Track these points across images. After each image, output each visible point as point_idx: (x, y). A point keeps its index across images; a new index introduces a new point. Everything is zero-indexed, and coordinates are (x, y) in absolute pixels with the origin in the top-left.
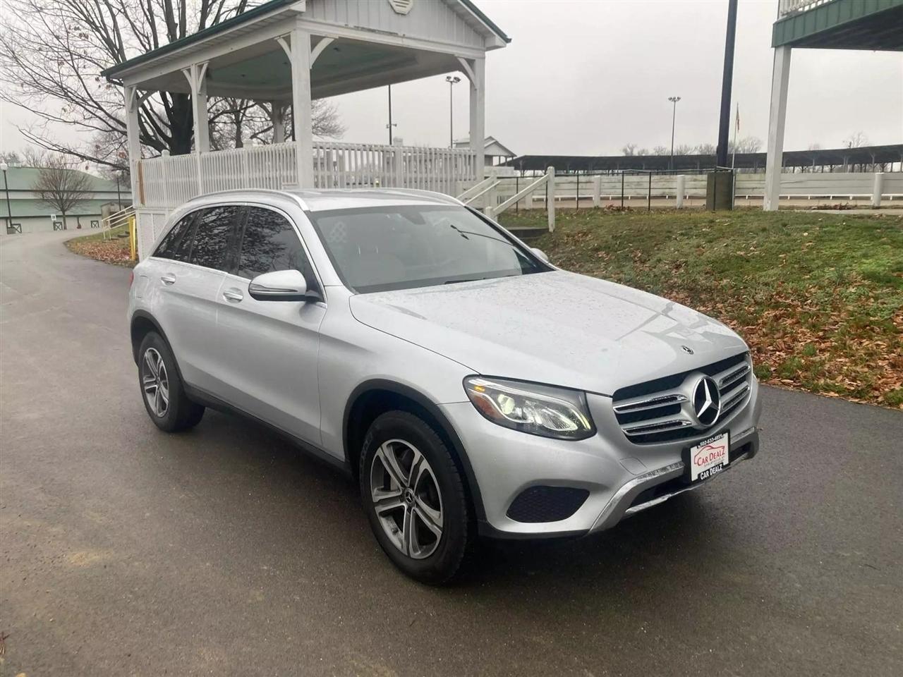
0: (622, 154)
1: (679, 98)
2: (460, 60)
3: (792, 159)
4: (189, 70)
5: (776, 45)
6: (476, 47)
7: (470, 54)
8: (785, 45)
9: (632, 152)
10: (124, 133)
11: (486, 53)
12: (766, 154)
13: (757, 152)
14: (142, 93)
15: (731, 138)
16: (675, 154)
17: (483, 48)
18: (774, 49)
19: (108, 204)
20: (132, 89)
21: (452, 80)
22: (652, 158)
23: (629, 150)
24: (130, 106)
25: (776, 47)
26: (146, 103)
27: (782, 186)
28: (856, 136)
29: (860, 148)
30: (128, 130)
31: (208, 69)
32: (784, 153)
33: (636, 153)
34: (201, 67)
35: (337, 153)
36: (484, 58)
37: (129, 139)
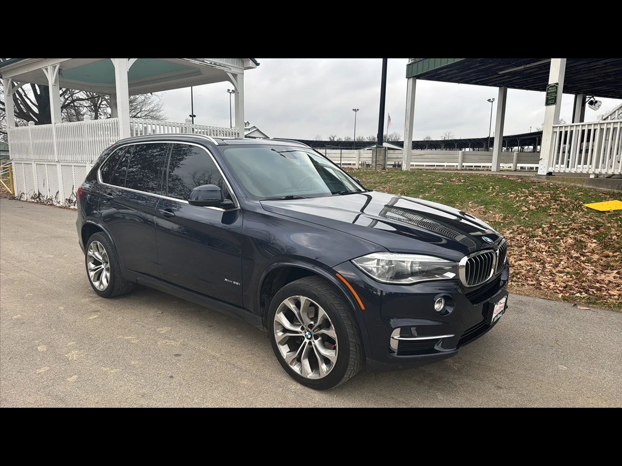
0: (329, 140)
1: (358, 110)
2: (228, 74)
3: (417, 145)
4: (47, 69)
5: (408, 77)
6: (238, 67)
7: (234, 70)
8: (413, 77)
9: (334, 139)
10: (4, 110)
11: (244, 71)
12: (403, 142)
13: (399, 141)
14: (17, 84)
15: (385, 133)
16: (356, 140)
17: (242, 68)
18: (407, 79)
19: (5, 158)
20: (8, 80)
21: (231, 91)
22: (344, 142)
23: (332, 138)
24: (7, 92)
25: (408, 78)
26: (20, 90)
27: (413, 157)
28: (447, 134)
29: (450, 140)
30: (6, 107)
31: (59, 69)
32: (413, 142)
33: (336, 140)
34: (55, 67)
35: (152, 127)
36: (243, 74)
37: (7, 113)
